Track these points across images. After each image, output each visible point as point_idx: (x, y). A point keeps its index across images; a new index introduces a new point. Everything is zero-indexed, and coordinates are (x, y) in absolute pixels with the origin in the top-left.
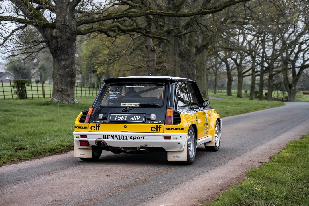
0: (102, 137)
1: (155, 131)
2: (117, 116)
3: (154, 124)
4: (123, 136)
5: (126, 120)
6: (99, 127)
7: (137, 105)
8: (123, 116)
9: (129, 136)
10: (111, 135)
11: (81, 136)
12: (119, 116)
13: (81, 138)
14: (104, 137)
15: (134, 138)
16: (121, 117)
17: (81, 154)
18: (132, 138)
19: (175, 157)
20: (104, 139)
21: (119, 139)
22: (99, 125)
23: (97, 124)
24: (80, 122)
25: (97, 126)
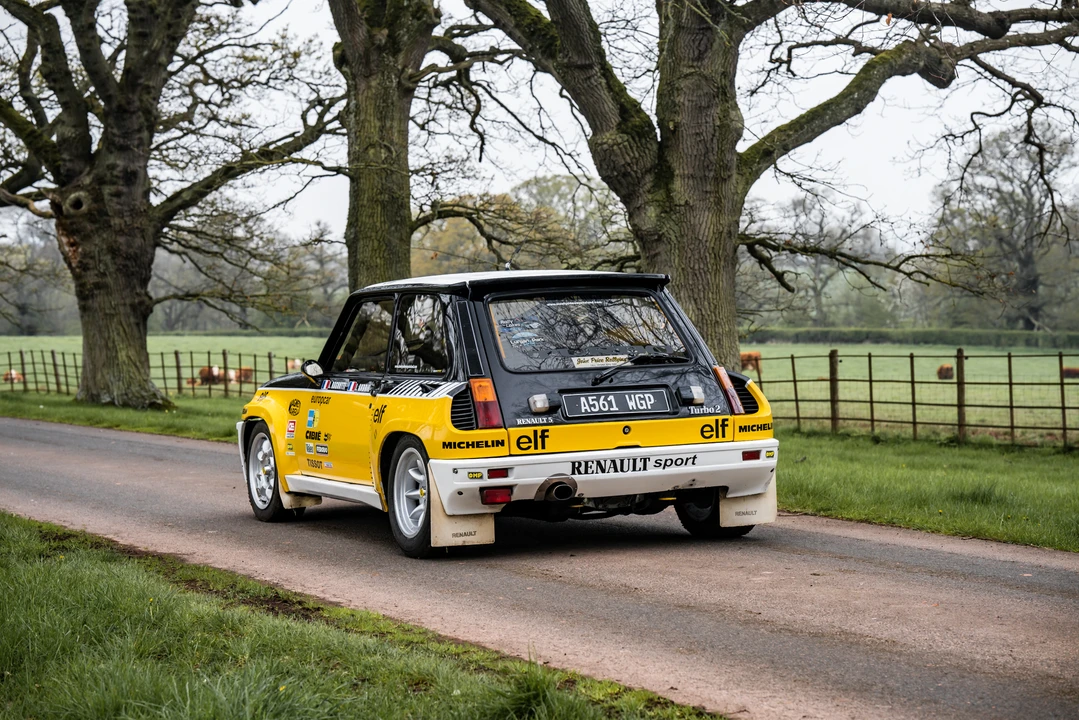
0: (568, 469)
1: (712, 436)
2: (583, 400)
3: (704, 415)
4: (635, 460)
5: (615, 408)
6: (543, 437)
7: (621, 360)
8: (603, 397)
9: (653, 459)
10: (598, 458)
11: (489, 471)
12: (590, 398)
13: (489, 478)
14: (576, 467)
15: (665, 464)
16: (598, 401)
17: (455, 535)
18: (661, 464)
19: (743, 513)
20: (573, 473)
21: (622, 470)
22: (543, 431)
23: (539, 429)
24: (456, 427)
25: (539, 434)
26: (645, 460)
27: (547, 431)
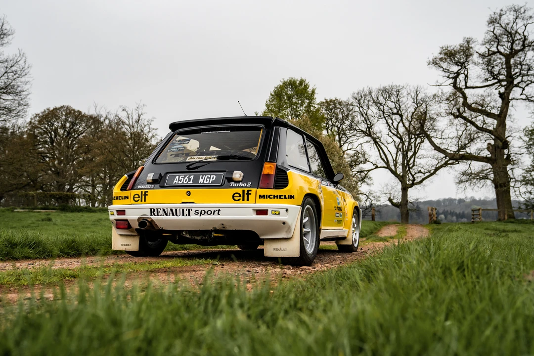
1: (239, 200)
2: (177, 177)
3: (239, 187)
4: (183, 210)
5: (191, 182)
6: (145, 195)
7: (213, 158)
8: (188, 176)
9: (194, 210)
10: (163, 207)
11: (117, 211)
12: (181, 177)
13: (118, 215)
14: (152, 211)
15: (201, 213)
16: (184, 178)
17: (122, 245)
18: (198, 213)
19: (278, 249)
20: (151, 215)
21: (176, 215)
22: (145, 192)
24: (121, 190)
25: (143, 194)
26: (189, 210)
27: (147, 192)
